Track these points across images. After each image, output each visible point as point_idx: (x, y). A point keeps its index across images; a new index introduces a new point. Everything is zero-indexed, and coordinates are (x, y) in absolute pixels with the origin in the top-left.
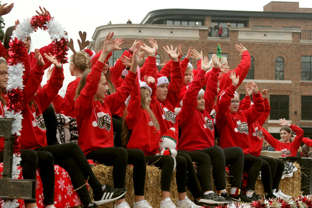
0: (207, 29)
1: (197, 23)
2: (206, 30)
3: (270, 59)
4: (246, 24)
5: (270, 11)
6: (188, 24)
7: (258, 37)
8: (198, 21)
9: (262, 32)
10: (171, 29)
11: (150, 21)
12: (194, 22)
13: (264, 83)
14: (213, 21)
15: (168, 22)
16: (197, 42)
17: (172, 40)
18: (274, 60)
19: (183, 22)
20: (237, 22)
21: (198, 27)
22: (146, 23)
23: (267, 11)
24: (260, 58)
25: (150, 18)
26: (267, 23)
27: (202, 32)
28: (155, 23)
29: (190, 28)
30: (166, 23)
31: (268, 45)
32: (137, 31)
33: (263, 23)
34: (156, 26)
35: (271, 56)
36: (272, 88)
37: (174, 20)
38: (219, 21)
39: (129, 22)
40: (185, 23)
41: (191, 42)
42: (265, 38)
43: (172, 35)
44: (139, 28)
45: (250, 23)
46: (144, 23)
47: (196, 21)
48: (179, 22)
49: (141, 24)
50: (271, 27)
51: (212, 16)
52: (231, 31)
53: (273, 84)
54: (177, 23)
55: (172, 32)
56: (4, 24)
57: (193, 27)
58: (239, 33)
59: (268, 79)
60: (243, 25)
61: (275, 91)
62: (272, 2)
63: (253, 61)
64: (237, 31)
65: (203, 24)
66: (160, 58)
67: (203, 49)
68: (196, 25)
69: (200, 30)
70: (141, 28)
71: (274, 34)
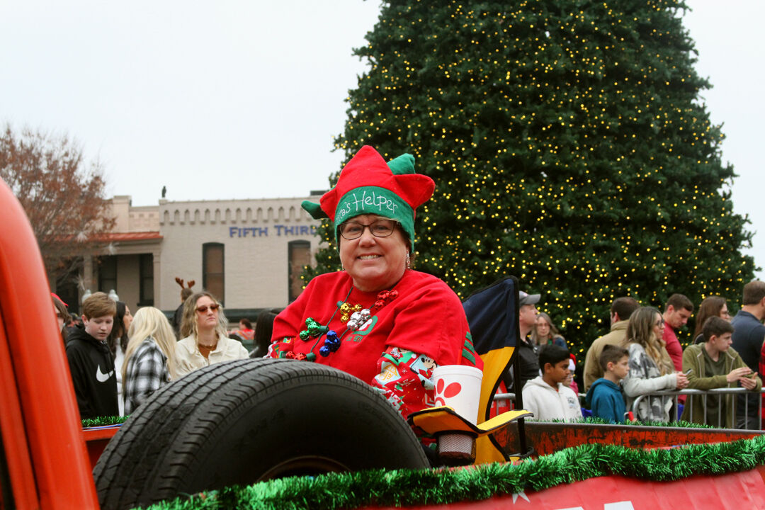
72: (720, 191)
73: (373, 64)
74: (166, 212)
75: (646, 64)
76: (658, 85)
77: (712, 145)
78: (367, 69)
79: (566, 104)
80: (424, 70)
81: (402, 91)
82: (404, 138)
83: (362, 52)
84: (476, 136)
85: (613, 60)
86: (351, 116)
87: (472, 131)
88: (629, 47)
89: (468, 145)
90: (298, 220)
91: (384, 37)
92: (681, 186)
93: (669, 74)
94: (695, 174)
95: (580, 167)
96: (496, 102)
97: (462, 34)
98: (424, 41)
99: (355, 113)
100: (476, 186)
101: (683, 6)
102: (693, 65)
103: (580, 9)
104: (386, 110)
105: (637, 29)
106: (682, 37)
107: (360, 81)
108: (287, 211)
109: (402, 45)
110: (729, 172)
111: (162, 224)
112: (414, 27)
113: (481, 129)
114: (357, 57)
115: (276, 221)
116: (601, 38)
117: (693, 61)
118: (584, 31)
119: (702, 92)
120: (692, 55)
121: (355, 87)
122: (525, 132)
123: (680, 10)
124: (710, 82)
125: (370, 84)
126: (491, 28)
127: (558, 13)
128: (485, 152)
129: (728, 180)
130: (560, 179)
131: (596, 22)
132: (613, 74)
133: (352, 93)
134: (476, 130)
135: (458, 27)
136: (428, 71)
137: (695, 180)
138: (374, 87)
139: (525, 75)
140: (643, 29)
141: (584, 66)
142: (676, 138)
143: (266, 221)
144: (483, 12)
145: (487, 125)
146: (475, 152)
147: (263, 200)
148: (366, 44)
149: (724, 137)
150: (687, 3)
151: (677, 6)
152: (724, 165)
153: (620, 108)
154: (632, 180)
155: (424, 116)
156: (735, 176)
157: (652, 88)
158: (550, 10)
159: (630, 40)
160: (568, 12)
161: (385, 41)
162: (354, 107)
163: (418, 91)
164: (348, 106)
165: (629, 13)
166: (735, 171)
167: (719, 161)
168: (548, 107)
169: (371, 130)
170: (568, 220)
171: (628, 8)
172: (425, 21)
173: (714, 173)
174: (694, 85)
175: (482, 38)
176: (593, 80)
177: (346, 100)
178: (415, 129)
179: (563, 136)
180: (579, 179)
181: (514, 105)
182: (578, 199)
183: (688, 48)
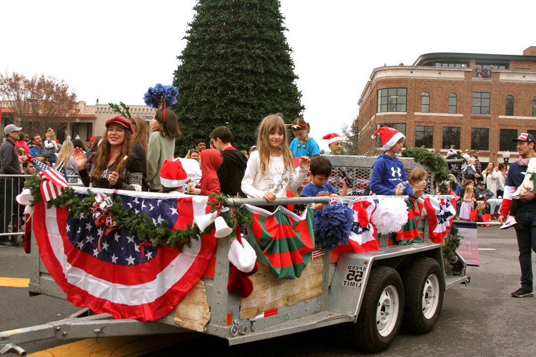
0: (472, 70)
1: (463, 65)
2: (470, 71)
3: (528, 98)
4: (507, 67)
5: (529, 55)
6: (455, 66)
7: (518, 78)
8: (464, 63)
9: (521, 73)
10: (439, 70)
11: (420, 64)
12: (460, 65)
13: (522, 119)
14: (477, 64)
15: (437, 64)
16: (463, 82)
17: (440, 80)
18: (532, 99)
19: (450, 65)
20: (499, 65)
21: (464, 69)
22: (417, 65)
23: (527, 55)
24: (519, 97)
25: (421, 61)
26: (526, 66)
27: (467, 73)
28: (425, 65)
29: (457, 70)
30: (435, 65)
31: (526, 85)
32: (409, 72)
33: (522, 66)
34: (426, 68)
35: (529, 95)
36: (529, 124)
37: (442, 62)
38: (482, 64)
39: (402, 65)
40: (451, 65)
41: (457, 82)
42: (524, 79)
43: (440, 76)
44: (411, 69)
45: (511, 65)
46: (415, 65)
47: (461, 63)
48: (447, 65)
49: (413, 66)
50: (530, 69)
51: (476, 59)
52: (494, 72)
53: (530, 120)
54: (445, 65)
55: (440, 73)
56: (294, 66)
57: (458, 68)
58: (501, 74)
59: (526, 115)
60: (504, 67)
61: (531, 126)
62: (531, 47)
63: (513, 99)
64: (499, 73)
65: (468, 66)
66: (429, 96)
67: (468, 88)
68: (462, 67)
69: (465, 71)
70: (413, 69)
71: (532, 75)
72: (300, 114)
73: (183, 62)
74: (98, 108)
75: (278, 69)
76: (282, 76)
77: (298, 98)
78: (181, 64)
79: (250, 81)
80: (202, 65)
81: (194, 72)
82: (194, 89)
83: (180, 58)
84: (219, 90)
85: (267, 67)
86: (175, 80)
87: (217, 88)
88: (272, 63)
89: (216, 93)
90: (146, 114)
91: (188, 53)
92: (287, 111)
93: (285, 73)
94: (292, 108)
95: (254, 103)
96: (226, 78)
97: (216, 54)
98: (202, 56)
99: (176, 79)
100: (218, 107)
101: (291, 50)
102: (293, 70)
103: (257, 48)
104: (188, 79)
105: (276, 57)
106: (290, 61)
107: (179, 68)
108: (142, 110)
109: (195, 56)
110: (303, 108)
111: (96, 112)
112: (200, 51)
113: (221, 87)
114: (178, 59)
115: (138, 113)
116: (263, 59)
117: (293, 69)
118: (258, 56)
119: (295, 80)
120: (293, 67)
121: (177, 69)
122: (236, 90)
123: (290, 52)
124: (299, 77)
125: (182, 69)
126: (226, 52)
127: (249, 49)
128: (222, 96)
129: (302, 110)
130: (247, 106)
131: (262, 53)
132: (267, 72)
133: (175, 71)
134: (219, 88)
135: (215, 52)
136: (204, 66)
137: (292, 109)
138: (184, 71)
139: (237, 70)
140: (277, 57)
141: (257, 68)
142: (287, 95)
143: (134, 113)
144: (223, 47)
145: (223, 86)
146: (218, 95)
147: (134, 106)
148: (182, 55)
149: (302, 96)
150: (292, 49)
151: (289, 50)
152: (302, 105)
153: (269, 83)
154: (271, 108)
155: (201, 81)
156: (304, 109)
157: (279, 77)
158: (246, 48)
159: (273, 61)
160: (252, 49)
161: (189, 54)
162: (176, 76)
163: (199, 72)
164: (174, 76)
165: (273, 51)
166: (305, 108)
167: (300, 104)
168: (244, 81)
169: (182, 85)
170: (248, 120)
171: (273, 50)
172: (203, 49)
173: (298, 108)
174: (293, 77)
175: (222, 56)
176: (260, 73)
177: (173, 74)
178: (198, 86)
179: (249, 92)
180: (253, 107)
181: (232, 80)
182: (253, 114)
183: (292, 64)
